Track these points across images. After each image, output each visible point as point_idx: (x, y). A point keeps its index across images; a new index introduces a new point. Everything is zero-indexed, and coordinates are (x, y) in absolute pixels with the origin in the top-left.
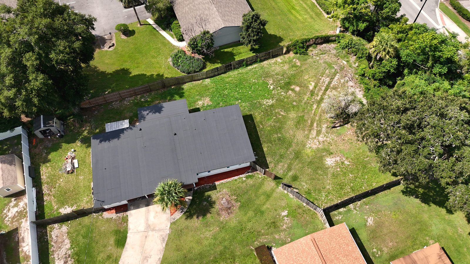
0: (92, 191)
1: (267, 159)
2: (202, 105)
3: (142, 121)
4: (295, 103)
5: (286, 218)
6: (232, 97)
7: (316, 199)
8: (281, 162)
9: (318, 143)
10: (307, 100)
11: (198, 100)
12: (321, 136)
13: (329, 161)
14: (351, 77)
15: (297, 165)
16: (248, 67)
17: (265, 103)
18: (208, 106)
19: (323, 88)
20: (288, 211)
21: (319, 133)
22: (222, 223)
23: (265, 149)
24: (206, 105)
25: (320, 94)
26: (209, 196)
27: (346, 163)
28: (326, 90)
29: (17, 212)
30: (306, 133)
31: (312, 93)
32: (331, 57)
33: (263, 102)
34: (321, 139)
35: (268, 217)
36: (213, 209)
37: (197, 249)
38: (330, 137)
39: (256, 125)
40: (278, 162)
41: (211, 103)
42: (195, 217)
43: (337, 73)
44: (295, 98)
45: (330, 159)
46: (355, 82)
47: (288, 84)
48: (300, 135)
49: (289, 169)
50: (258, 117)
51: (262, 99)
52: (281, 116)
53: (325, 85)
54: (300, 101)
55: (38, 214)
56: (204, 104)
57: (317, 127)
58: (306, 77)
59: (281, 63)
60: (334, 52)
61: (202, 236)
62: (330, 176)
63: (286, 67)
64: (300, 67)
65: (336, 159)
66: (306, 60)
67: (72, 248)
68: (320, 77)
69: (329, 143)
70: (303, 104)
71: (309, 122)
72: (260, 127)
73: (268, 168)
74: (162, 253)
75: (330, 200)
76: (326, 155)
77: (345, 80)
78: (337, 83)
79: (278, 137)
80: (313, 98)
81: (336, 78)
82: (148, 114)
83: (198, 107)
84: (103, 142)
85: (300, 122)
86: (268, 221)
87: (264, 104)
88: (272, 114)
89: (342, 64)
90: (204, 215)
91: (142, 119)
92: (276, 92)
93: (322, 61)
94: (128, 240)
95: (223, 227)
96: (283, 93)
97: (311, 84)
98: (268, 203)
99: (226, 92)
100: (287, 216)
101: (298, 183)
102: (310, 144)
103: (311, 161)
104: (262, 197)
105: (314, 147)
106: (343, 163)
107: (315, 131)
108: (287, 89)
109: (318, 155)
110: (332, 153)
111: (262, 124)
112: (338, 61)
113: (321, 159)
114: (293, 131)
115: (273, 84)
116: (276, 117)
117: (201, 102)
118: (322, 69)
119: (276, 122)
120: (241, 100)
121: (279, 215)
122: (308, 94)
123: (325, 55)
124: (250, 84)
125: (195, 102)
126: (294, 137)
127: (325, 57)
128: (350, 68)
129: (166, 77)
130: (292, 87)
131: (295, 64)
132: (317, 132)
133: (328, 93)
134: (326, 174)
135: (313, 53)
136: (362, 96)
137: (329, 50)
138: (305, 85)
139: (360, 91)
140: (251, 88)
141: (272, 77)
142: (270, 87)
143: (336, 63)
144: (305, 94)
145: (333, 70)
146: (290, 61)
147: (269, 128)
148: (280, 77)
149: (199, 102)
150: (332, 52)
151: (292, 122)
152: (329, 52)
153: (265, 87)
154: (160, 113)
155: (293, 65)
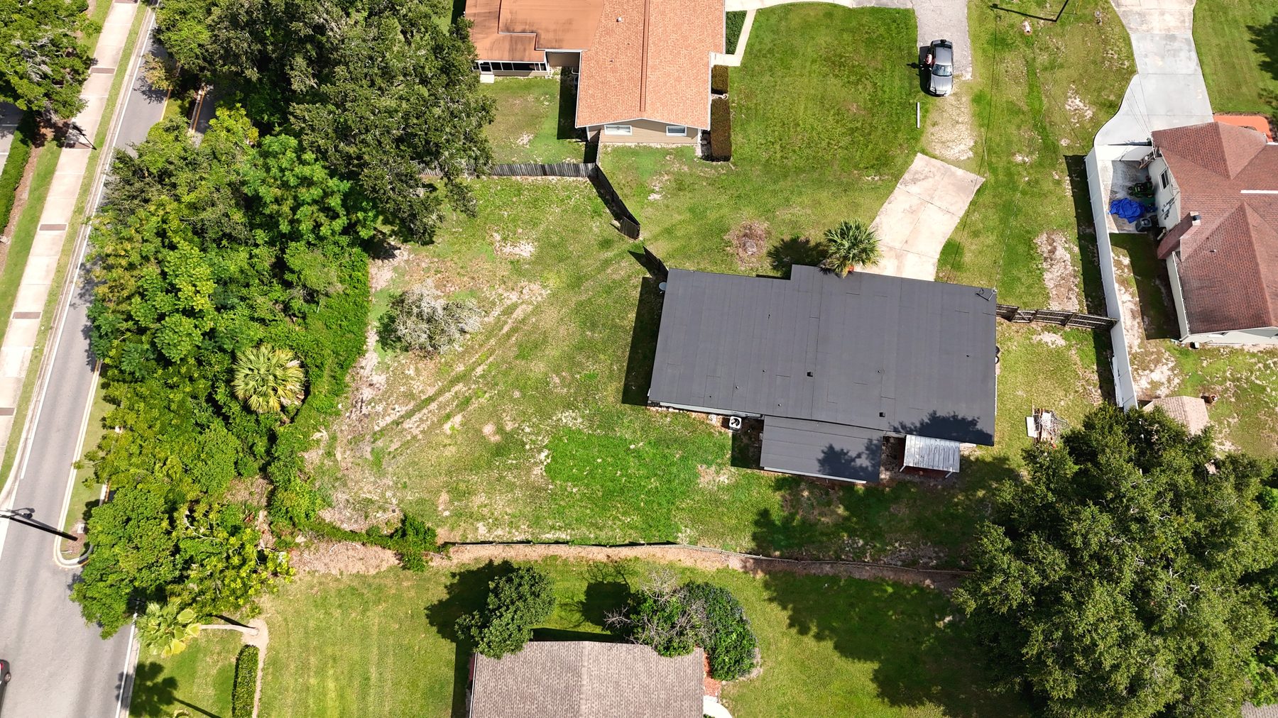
0: (999, 355)
1: (638, 295)
2: (722, 472)
3: (875, 442)
4: (517, 394)
5: (657, 189)
6: (646, 465)
7: (589, 199)
8: (614, 281)
9: (524, 291)
10: (485, 392)
11: (728, 489)
12: (509, 302)
13: (526, 250)
14: (354, 410)
15: (589, 265)
16: (569, 537)
17: (580, 420)
18: (709, 464)
19: (433, 406)
20: (647, 197)
21: (509, 311)
22: (767, 219)
23: (632, 316)
24: (713, 468)
25: (448, 395)
26: (775, 268)
27: (498, 237)
28: (431, 399)
29: (1152, 371)
30: (534, 320)
31: (464, 404)
32: (356, 482)
33: (581, 423)
34: (514, 297)
35: (686, 200)
36: (777, 244)
37: (824, 195)
38: (494, 293)
39: (624, 375)
40: (620, 283)
41: (701, 468)
42: (812, 243)
43: (375, 433)
44: (509, 406)
45: (522, 253)
46: (355, 393)
47: (499, 451)
48: (550, 317)
49: (607, 263)
50: (611, 392)
51: (580, 431)
52: (564, 374)
53: (425, 411)
54: (501, 396)
55: (1109, 352)
56: (718, 473)
57: (506, 322)
58: (451, 451)
59: (483, 518)
60: (340, 495)
61: (809, 212)
62: (542, 227)
63: (479, 499)
64: (447, 485)
65: (511, 250)
66: (421, 502)
67: (1042, 271)
68: (420, 437)
70: (500, 387)
71: (514, 339)
72: (620, 367)
73: (644, 278)
74: (883, 209)
75: (568, 190)
76: (526, 263)
77: (374, 407)
78: (397, 406)
79: (593, 331)
80: (470, 391)
81: (389, 420)
82: (859, 456)
83: (733, 469)
84: (970, 419)
85: (529, 349)
86: (689, 195)
87: (583, 417)
88: (578, 387)
89: (348, 453)
90: (794, 241)
91: (876, 445)
92: (540, 439)
93: (385, 481)
94: (940, 248)
95: (768, 213)
96: (527, 430)
97: (452, 428)
98: (674, 222)
99: (654, 483)
100: (653, 191)
101: (606, 234)
102: (541, 294)
103: (560, 262)
104: (680, 233)
105: (536, 287)
106: (504, 239)
107: (514, 315)
108: (513, 437)
109: (540, 267)
110: (512, 263)
111: (611, 371)
112: (350, 465)
113: (538, 260)
114: (558, 332)
115: (535, 463)
116: (573, 376)
117: (721, 479)
118: (401, 459)
119: (580, 364)
120: (629, 449)
121: (665, 197)
122: (474, 405)
123: (369, 496)
124: (587, 486)
125: (736, 486)
126: (562, 319)
127: (371, 489)
128: (339, 434)
129: (785, 608)
130: (496, 439)
131: (451, 502)
132: (512, 313)
133: (431, 391)
134: (547, 232)
135: (389, 515)
136: (367, 355)
137: (345, 507)
138: (467, 432)
139: (362, 368)
140: (591, 471)
141: (527, 485)
142: (547, 457)
143: (359, 461)
144: (481, 408)
145: (380, 443)
146: (458, 515)
147: (602, 356)
148: (510, 477)
149: (726, 481)
150: (345, 497)
151: (547, 353)
152: (351, 501)
153: (557, 463)
154: (831, 448)
155: (460, 500)
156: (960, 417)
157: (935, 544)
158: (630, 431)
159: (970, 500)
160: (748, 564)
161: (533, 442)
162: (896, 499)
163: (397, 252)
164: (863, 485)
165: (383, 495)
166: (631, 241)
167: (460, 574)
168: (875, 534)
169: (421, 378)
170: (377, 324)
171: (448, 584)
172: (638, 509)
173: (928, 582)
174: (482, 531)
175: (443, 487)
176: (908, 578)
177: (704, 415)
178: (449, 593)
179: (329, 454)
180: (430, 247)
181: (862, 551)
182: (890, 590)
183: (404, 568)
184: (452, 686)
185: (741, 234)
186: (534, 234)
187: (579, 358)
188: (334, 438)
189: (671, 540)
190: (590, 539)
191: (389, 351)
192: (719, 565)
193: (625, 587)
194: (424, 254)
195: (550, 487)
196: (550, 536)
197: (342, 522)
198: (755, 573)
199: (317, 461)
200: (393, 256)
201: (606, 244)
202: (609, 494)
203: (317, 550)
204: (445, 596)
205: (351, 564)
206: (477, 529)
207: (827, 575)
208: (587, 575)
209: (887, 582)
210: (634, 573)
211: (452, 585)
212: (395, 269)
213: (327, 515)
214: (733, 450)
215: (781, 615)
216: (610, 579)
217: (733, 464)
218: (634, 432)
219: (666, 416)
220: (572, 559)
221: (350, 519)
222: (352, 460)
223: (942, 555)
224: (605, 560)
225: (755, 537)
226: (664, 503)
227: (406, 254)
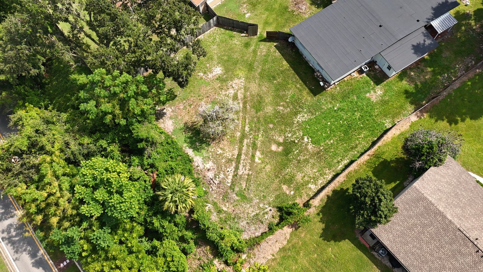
1: (279, 54)
2: (376, 90)
4: (271, 126)
5: (246, 12)
6: (348, 111)
7: (223, 34)
8: (265, 56)
9: (233, 86)
10: (258, 135)
11: (384, 95)
12: (232, 95)
13: (218, 70)
14: (212, 185)
15: (249, 57)
16: (348, 161)
17: (306, 115)
18: (369, 92)
19: (243, 157)
20: (245, 17)
21: (235, 98)
23: (285, 62)
24: (372, 92)
25: (245, 148)
26: (318, 7)
27: (201, 74)
28: (239, 155)
30: (248, 93)
31: (254, 146)
32: (243, 212)
33: (308, 116)
34: (231, 92)
38: (222, 96)
39: (304, 86)
40: (267, 55)
41: (368, 95)
43: (230, 187)
44: (273, 133)
45: (217, 73)
46: (205, 178)
47: (287, 152)
48: (254, 88)
49: (255, 52)
50: (307, 97)
51: (311, 120)
52: (281, 104)
53: (242, 162)
54: (265, 131)
56: (375, 92)
58: (268, 168)
59: (308, 182)
60: (242, 224)
62: (215, 57)
63: (299, 177)
64: (280, 182)
65: (212, 75)
66: (277, 197)
68: (250, 173)
69: (222, 89)
70: (262, 128)
71: (248, 106)
72: (300, 84)
73: (275, 46)
76: (223, 75)
77: (219, 178)
78: (228, 169)
79: (276, 80)
80: (252, 139)
81: (230, 177)
82: (425, 41)
83: (379, 86)
85: (258, 105)
86: (260, 6)
87: (306, 113)
88: (292, 104)
89: (227, 204)
91: (426, 33)
92: (298, 134)
93: (254, 202)
96: (290, 135)
97: (260, 159)
98: (265, 18)
99: (358, 114)
100: (245, 14)
101: (243, 41)
102: (241, 82)
103: (236, 64)
104: (271, 20)
105: (236, 81)
106: (205, 73)
107: (239, 98)
108: (286, 142)
109: (230, 73)
110: (217, 79)
111: (298, 88)
112: (233, 208)
113: (227, 70)
114: (263, 90)
115: (306, 145)
116: (286, 102)
117: (379, 93)
118: (252, 188)
119: (284, 95)
120: (335, 110)
121: (251, 12)
122: (259, 144)
123: (254, 214)
124: (334, 136)
125: (386, 92)
126: (259, 85)
127: (252, 209)
128: (215, 201)
129: (443, 120)
130: (281, 149)
131: (289, 187)
132: (237, 98)
133: (236, 152)
134: (219, 58)
135: (270, 213)
136: (194, 160)
137: (249, 226)
138: (267, 156)
139: (197, 166)
140: (330, 130)
141: (312, 155)
142: (308, 138)
143: (235, 203)
144: (263, 142)
145: (237, 189)
146: (297, 189)
147: (289, 86)
148: (302, 158)
149: (381, 92)
150: (245, 222)
151: (267, 101)
152: (249, 221)
153: (314, 138)
154: (413, 46)
155: (292, 183)
156: (441, 3)
157: (468, 57)
158: (329, 104)
159: (462, 33)
160: (418, 115)
161: (296, 138)
162: (441, 52)
163: (165, 111)
164: (427, 55)
165: (259, 208)
166: (255, 37)
167: (320, 211)
168: (447, 69)
169: (227, 151)
170: (185, 145)
171: (319, 219)
172: (362, 128)
173: (477, 70)
174: (314, 188)
175: (280, 184)
176: (471, 75)
177: (349, 76)
178: (323, 223)
179: (219, 211)
180: (177, 98)
181: (449, 77)
182: (469, 83)
183: (296, 229)
184: (365, 257)
185: (294, 5)
186: (215, 62)
187: (281, 93)
188: (215, 204)
189: (385, 129)
190: (356, 154)
191: (202, 151)
192: (409, 124)
193: (385, 161)
194: (177, 103)
195: (321, 148)
196: (341, 166)
197: (254, 233)
198: (423, 116)
199: (217, 219)
200: (165, 114)
201: (247, 45)
202: (346, 132)
203: (254, 255)
204: (322, 226)
205: (274, 248)
206: (310, 188)
207: (446, 96)
208: (368, 169)
209: (466, 81)
210: (384, 153)
211: (321, 219)
212: (171, 118)
213: (245, 236)
214: (372, 80)
215: (443, 124)
216: (377, 163)
217: (377, 85)
218: (331, 103)
219: (336, 88)
220: (357, 168)
221: (256, 229)
222: (232, 206)
223: (473, 58)
224: (368, 158)
225: (412, 103)
226: (369, 118)
227: (169, 109)
